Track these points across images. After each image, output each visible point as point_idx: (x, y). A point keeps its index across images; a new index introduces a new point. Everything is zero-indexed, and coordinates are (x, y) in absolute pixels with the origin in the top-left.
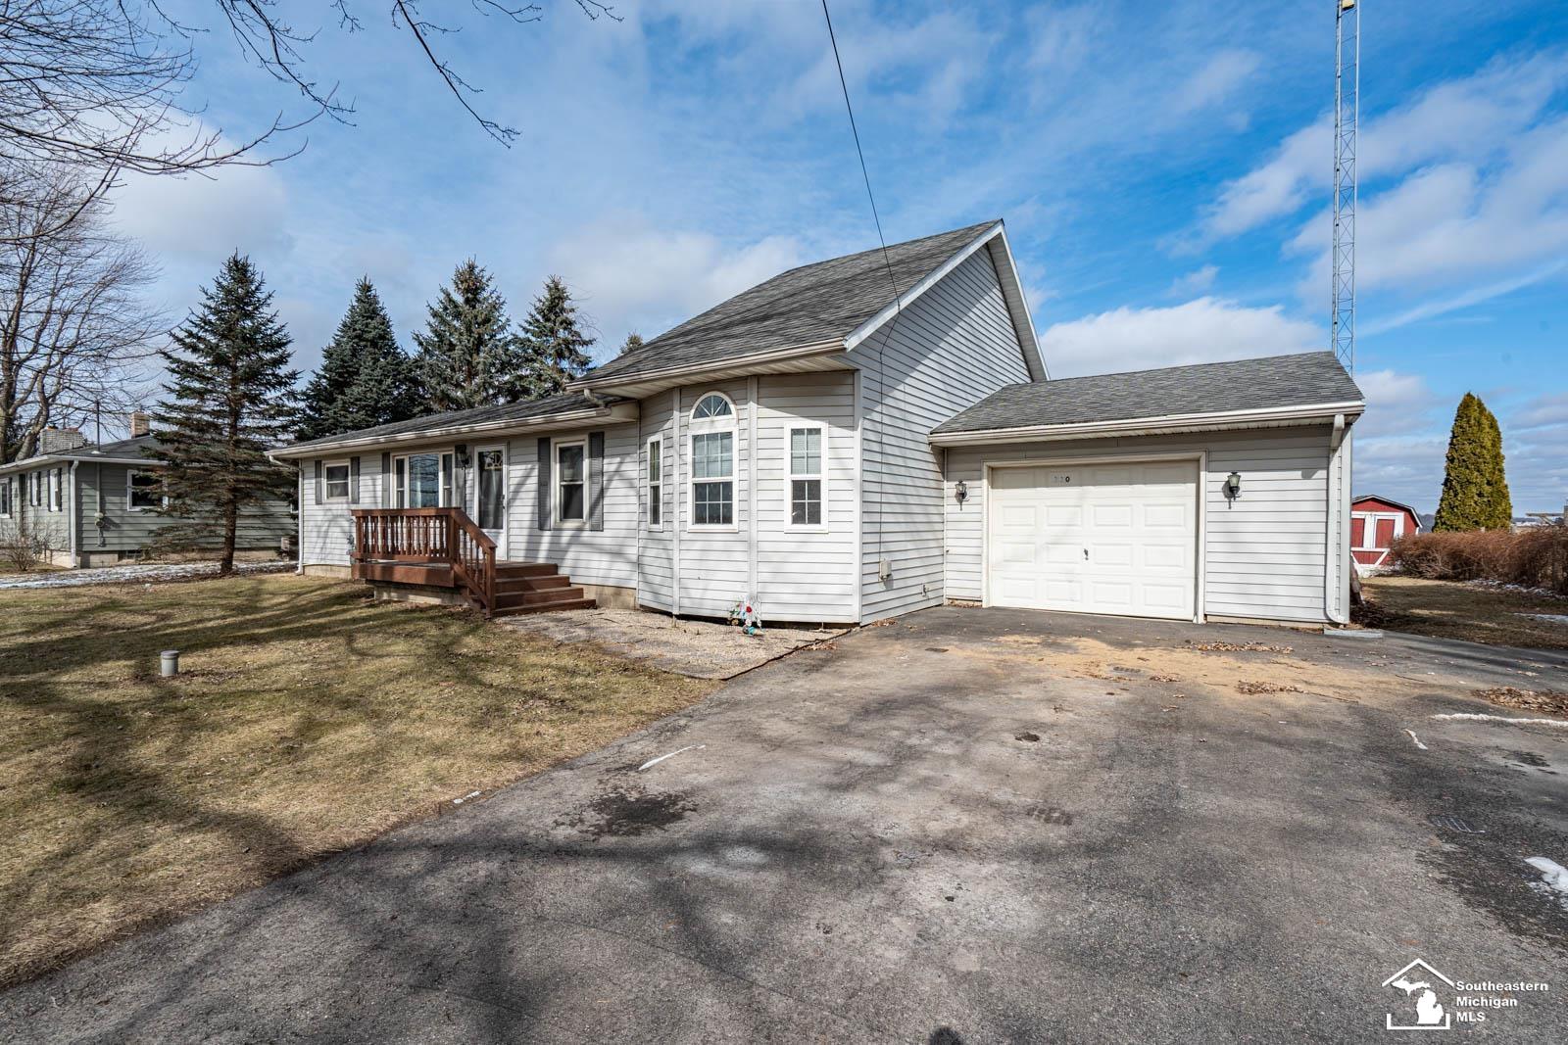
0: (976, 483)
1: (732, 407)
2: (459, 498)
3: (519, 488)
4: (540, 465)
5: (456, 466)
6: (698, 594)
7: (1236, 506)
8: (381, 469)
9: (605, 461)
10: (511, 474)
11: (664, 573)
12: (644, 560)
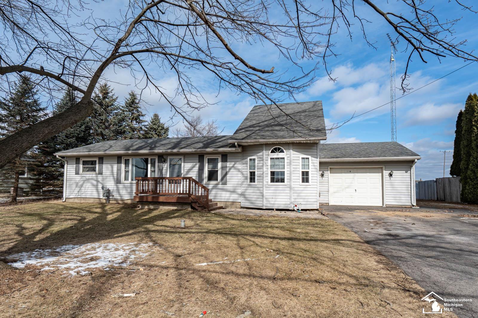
0: (327, 172)
1: (284, 151)
2: (159, 173)
3: (189, 171)
4: (199, 163)
5: (158, 162)
6: (273, 202)
7: (392, 179)
8: (116, 162)
9: (228, 163)
10: (186, 166)
11: (258, 197)
12: (246, 193)
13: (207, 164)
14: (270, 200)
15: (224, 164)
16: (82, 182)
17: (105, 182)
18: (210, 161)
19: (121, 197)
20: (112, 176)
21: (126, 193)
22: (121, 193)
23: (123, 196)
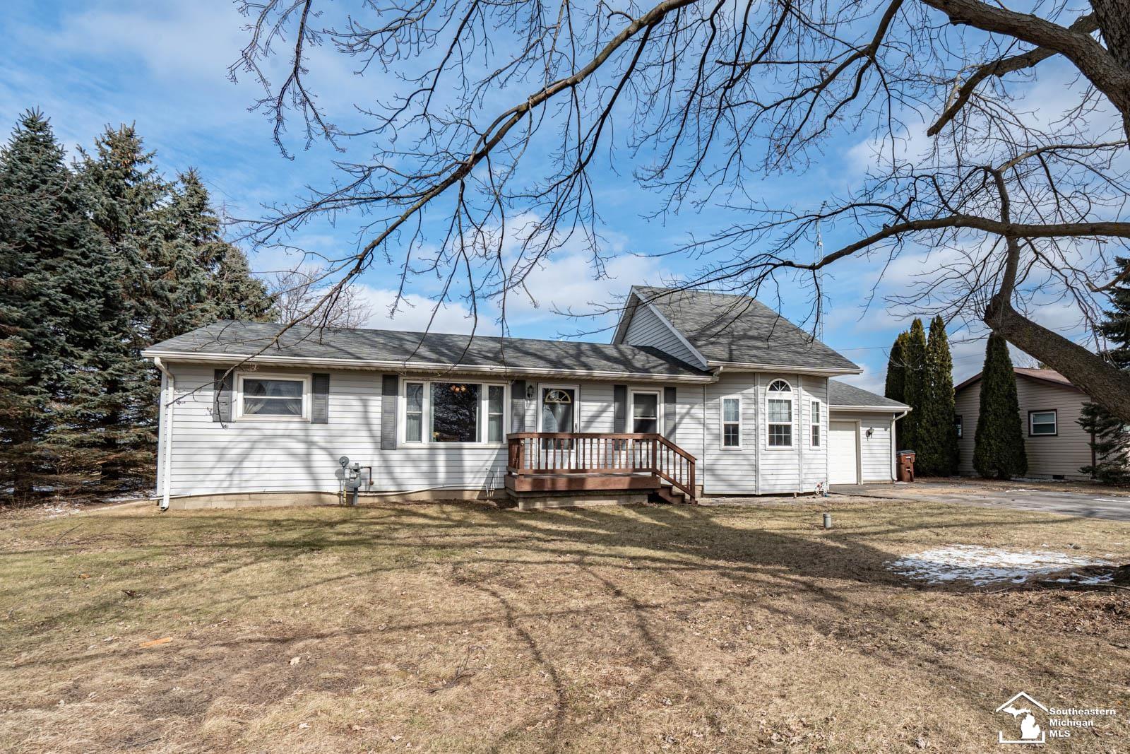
1: (791, 388)
2: (516, 424)
3: (593, 419)
4: (617, 404)
5: (513, 397)
6: (773, 482)
7: (870, 440)
8: (380, 391)
9: (678, 406)
10: (583, 408)
11: (744, 473)
12: (716, 467)
13: (632, 406)
14: (769, 477)
15: (670, 406)
16: (246, 445)
17: (336, 445)
18: (639, 399)
19: (399, 485)
20: (364, 428)
21: (413, 475)
22: (398, 475)
23: (406, 482)
